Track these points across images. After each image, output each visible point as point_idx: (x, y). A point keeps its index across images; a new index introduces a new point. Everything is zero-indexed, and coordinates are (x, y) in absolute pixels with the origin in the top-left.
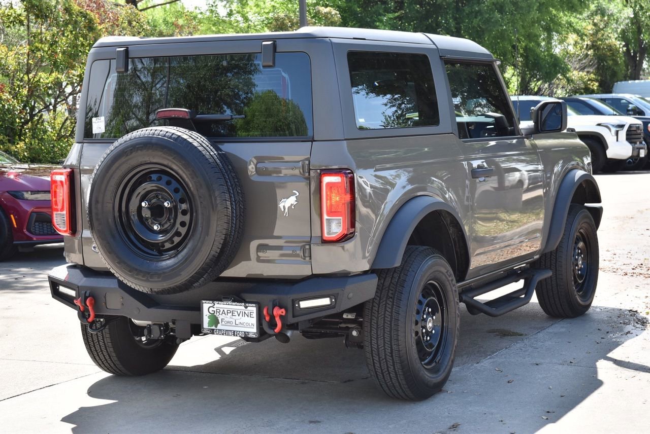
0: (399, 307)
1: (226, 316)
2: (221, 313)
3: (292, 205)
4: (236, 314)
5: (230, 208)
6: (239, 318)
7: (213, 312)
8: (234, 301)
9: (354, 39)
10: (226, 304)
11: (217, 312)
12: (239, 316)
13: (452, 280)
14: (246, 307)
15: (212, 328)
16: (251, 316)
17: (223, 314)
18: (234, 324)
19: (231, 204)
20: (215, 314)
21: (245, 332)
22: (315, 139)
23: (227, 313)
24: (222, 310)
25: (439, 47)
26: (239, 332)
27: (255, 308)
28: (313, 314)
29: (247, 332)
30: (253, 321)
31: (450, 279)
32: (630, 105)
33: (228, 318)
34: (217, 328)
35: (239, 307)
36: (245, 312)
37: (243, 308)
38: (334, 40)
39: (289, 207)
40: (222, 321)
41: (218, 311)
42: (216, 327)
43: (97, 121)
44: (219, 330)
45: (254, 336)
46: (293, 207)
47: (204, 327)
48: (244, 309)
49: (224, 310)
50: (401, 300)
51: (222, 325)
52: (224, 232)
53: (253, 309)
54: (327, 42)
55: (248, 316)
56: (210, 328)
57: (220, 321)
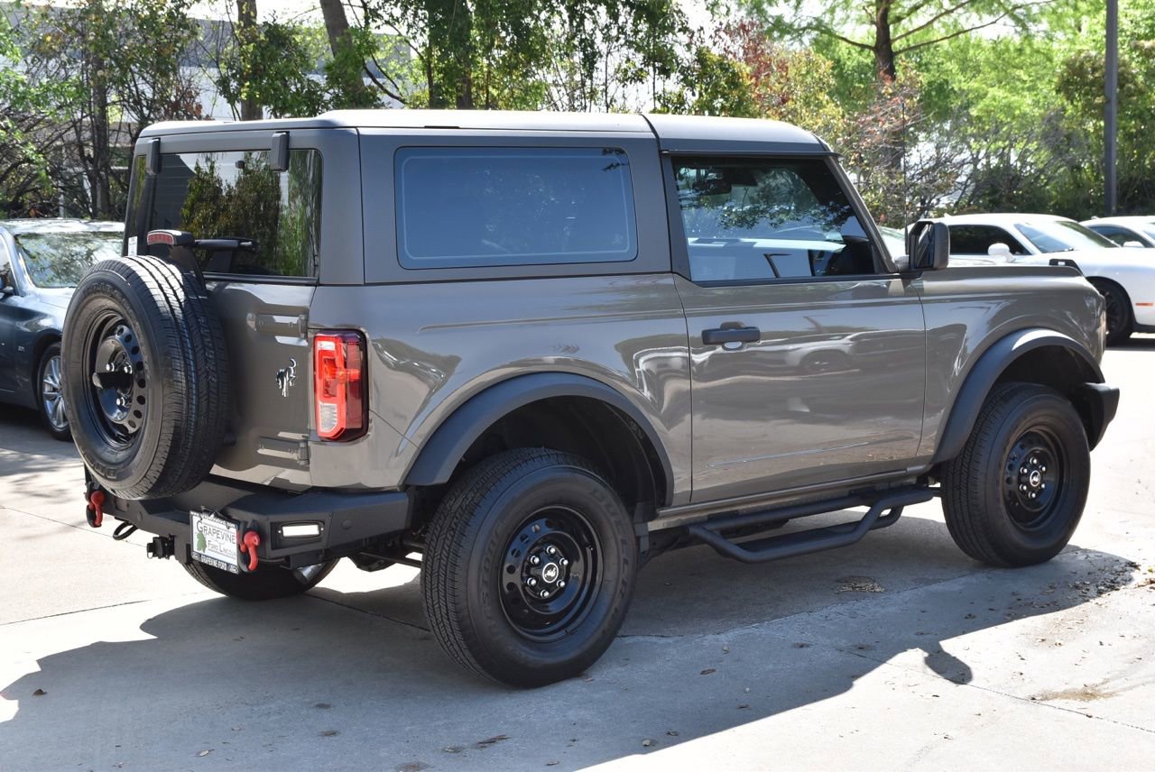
0: (459, 545)
1: (212, 537)
2: (208, 532)
4: (220, 535)
5: (184, 381)
6: (223, 541)
7: (201, 530)
8: (216, 517)
9: (426, 127)
10: (212, 520)
11: (204, 530)
12: (223, 538)
13: (608, 506)
14: (228, 527)
15: (201, 552)
16: (232, 541)
17: (210, 534)
18: (219, 550)
19: (186, 376)
22: (321, 282)
23: (213, 533)
24: (208, 528)
25: (661, 136)
27: (236, 531)
28: (292, 548)
30: (235, 548)
31: (603, 503)
33: (214, 540)
34: (205, 554)
35: (223, 527)
36: (226, 534)
37: (225, 527)
38: (363, 131)
40: (209, 544)
41: (205, 528)
42: (204, 552)
44: (206, 557)
47: (194, 550)
48: (226, 529)
49: (210, 528)
50: (464, 535)
51: (209, 550)
52: (174, 416)
53: (233, 531)
54: (352, 134)
55: (228, 540)
56: (198, 551)
57: (207, 543)
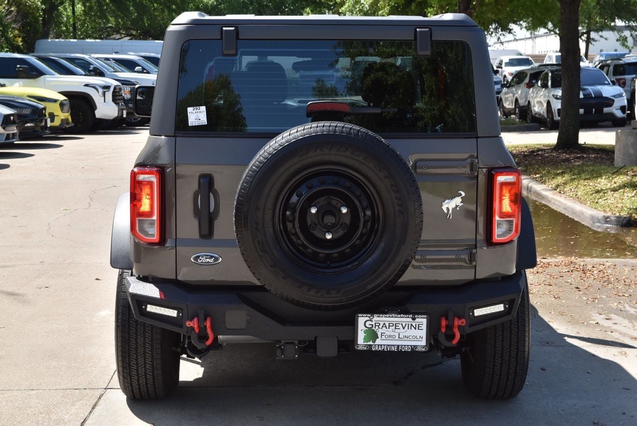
1: (388, 330)
2: (380, 327)
3: (457, 206)
4: (400, 326)
6: (404, 330)
7: (371, 326)
8: (400, 313)
10: (389, 317)
11: (375, 326)
12: (404, 328)
14: (414, 319)
15: (369, 343)
16: (420, 328)
17: (384, 328)
18: (397, 338)
20: (374, 328)
21: (411, 346)
22: (480, 136)
23: (389, 326)
24: (382, 324)
26: (405, 346)
27: (425, 320)
29: (414, 346)
30: (423, 333)
32: (91, 66)
33: (389, 332)
34: (375, 344)
35: (406, 320)
36: (411, 325)
37: (410, 320)
39: (453, 209)
40: (382, 335)
41: (377, 325)
42: (374, 342)
43: (194, 111)
44: (379, 345)
45: (424, 350)
46: (458, 209)
47: (359, 343)
48: (412, 321)
49: (384, 324)
51: (381, 340)
53: (423, 321)
55: (415, 329)
56: (366, 343)
57: (379, 335)
